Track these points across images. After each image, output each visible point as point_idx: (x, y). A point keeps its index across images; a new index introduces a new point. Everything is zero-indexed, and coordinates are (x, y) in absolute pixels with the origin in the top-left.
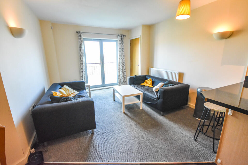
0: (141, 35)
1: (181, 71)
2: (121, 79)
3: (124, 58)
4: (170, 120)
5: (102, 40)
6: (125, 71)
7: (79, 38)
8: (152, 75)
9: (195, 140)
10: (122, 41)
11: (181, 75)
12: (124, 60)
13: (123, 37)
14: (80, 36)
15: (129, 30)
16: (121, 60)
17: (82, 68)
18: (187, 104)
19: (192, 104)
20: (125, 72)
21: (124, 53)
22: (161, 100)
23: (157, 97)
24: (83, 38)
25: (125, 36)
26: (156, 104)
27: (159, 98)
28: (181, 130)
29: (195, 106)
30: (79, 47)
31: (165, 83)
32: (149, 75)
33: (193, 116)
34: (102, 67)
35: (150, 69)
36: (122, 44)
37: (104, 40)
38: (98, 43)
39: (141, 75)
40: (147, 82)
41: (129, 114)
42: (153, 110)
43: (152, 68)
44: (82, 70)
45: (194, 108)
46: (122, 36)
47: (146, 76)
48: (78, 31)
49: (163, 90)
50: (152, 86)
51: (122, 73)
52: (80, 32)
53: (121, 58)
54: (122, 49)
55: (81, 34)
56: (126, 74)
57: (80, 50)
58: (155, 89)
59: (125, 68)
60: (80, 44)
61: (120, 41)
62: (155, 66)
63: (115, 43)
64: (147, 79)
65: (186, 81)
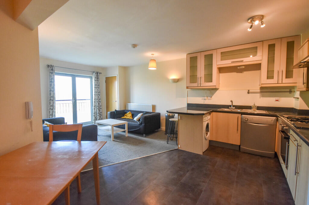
0: (118, 74)
1: (154, 104)
2: (96, 116)
3: (100, 95)
4: (151, 139)
5: (75, 75)
6: (101, 107)
7: (50, 72)
8: (129, 109)
9: (168, 143)
10: (98, 78)
11: (154, 107)
12: (99, 97)
13: (99, 74)
14: (52, 70)
15: (105, 69)
16: (97, 96)
17: (51, 104)
18: (160, 128)
19: (163, 128)
20: (101, 109)
21: (100, 90)
22: (143, 125)
23: (140, 123)
24: (55, 72)
25: (101, 73)
26: (139, 129)
27: (142, 123)
28: (159, 142)
29: (165, 128)
30: (49, 81)
31: (144, 113)
32: (127, 109)
33: (165, 134)
34: (74, 104)
35: (128, 104)
36: (98, 81)
37: (77, 75)
38: (70, 78)
39: (119, 110)
40: (127, 115)
41: (118, 141)
42: (136, 135)
43: (129, 104)
44: (51, 108)
45: (165, 130)
46: (97, 73)
47: (124, 110)
48: (50, 64)
49: (143, 117)
50: (132, 118)
51: (98, 110)
52: (52, 66)
53: (97, 95)
54: (98, 86)
55: (54, 68)
56: (102, 110)
57: (51, 85)
58: (135, 119)
59: (100, 105)
60: (51, 78)
61: (95, 78)
62: (131, 101)
63: (89, 80)
64: (126, 113)
65: (158, 111)
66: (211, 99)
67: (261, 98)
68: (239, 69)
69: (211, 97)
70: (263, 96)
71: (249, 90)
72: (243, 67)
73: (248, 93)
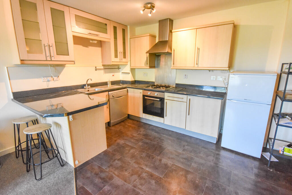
66: (58, 79)
67: (105, 74)
68: (91, 43)
69: (58, 76)
70: (105, 73)
71: (96, 67)
72: (96, 42)
73: (96, 70)
